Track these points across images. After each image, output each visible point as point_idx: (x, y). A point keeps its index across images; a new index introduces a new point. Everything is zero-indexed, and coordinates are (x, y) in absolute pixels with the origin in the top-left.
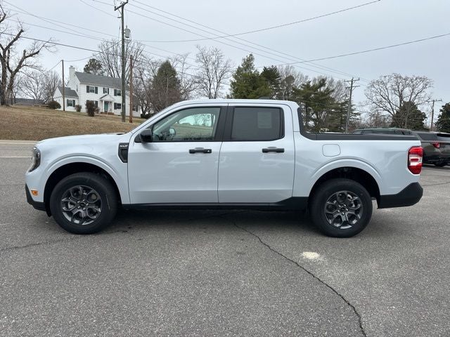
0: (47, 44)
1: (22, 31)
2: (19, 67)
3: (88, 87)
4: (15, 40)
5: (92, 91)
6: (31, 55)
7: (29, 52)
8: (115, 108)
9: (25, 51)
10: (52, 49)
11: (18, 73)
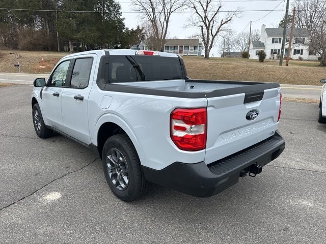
0: (236, 13)
1: (220, 7)
2: (218, 32)
3: (273, 39)
4: (216, 14)
5: (276, 42)
6: (226, 23)
7: (225, 21)
8: (294, 54)
9: (222, 20)
10: (240, 15)
11: (216, 36)
